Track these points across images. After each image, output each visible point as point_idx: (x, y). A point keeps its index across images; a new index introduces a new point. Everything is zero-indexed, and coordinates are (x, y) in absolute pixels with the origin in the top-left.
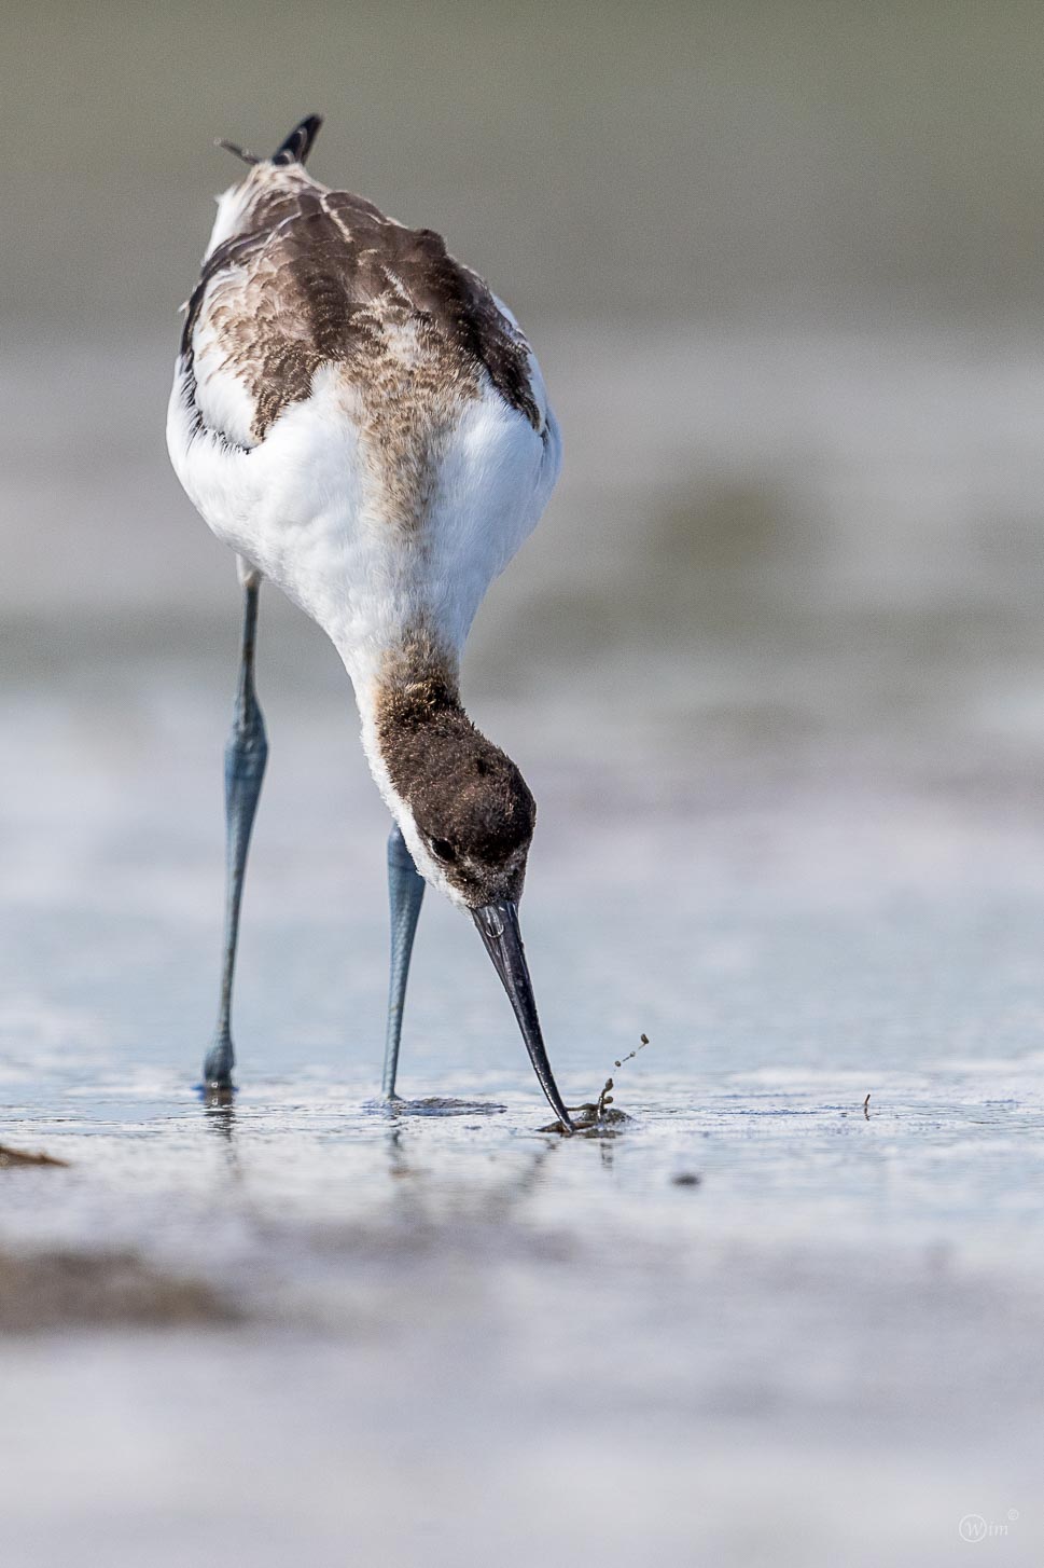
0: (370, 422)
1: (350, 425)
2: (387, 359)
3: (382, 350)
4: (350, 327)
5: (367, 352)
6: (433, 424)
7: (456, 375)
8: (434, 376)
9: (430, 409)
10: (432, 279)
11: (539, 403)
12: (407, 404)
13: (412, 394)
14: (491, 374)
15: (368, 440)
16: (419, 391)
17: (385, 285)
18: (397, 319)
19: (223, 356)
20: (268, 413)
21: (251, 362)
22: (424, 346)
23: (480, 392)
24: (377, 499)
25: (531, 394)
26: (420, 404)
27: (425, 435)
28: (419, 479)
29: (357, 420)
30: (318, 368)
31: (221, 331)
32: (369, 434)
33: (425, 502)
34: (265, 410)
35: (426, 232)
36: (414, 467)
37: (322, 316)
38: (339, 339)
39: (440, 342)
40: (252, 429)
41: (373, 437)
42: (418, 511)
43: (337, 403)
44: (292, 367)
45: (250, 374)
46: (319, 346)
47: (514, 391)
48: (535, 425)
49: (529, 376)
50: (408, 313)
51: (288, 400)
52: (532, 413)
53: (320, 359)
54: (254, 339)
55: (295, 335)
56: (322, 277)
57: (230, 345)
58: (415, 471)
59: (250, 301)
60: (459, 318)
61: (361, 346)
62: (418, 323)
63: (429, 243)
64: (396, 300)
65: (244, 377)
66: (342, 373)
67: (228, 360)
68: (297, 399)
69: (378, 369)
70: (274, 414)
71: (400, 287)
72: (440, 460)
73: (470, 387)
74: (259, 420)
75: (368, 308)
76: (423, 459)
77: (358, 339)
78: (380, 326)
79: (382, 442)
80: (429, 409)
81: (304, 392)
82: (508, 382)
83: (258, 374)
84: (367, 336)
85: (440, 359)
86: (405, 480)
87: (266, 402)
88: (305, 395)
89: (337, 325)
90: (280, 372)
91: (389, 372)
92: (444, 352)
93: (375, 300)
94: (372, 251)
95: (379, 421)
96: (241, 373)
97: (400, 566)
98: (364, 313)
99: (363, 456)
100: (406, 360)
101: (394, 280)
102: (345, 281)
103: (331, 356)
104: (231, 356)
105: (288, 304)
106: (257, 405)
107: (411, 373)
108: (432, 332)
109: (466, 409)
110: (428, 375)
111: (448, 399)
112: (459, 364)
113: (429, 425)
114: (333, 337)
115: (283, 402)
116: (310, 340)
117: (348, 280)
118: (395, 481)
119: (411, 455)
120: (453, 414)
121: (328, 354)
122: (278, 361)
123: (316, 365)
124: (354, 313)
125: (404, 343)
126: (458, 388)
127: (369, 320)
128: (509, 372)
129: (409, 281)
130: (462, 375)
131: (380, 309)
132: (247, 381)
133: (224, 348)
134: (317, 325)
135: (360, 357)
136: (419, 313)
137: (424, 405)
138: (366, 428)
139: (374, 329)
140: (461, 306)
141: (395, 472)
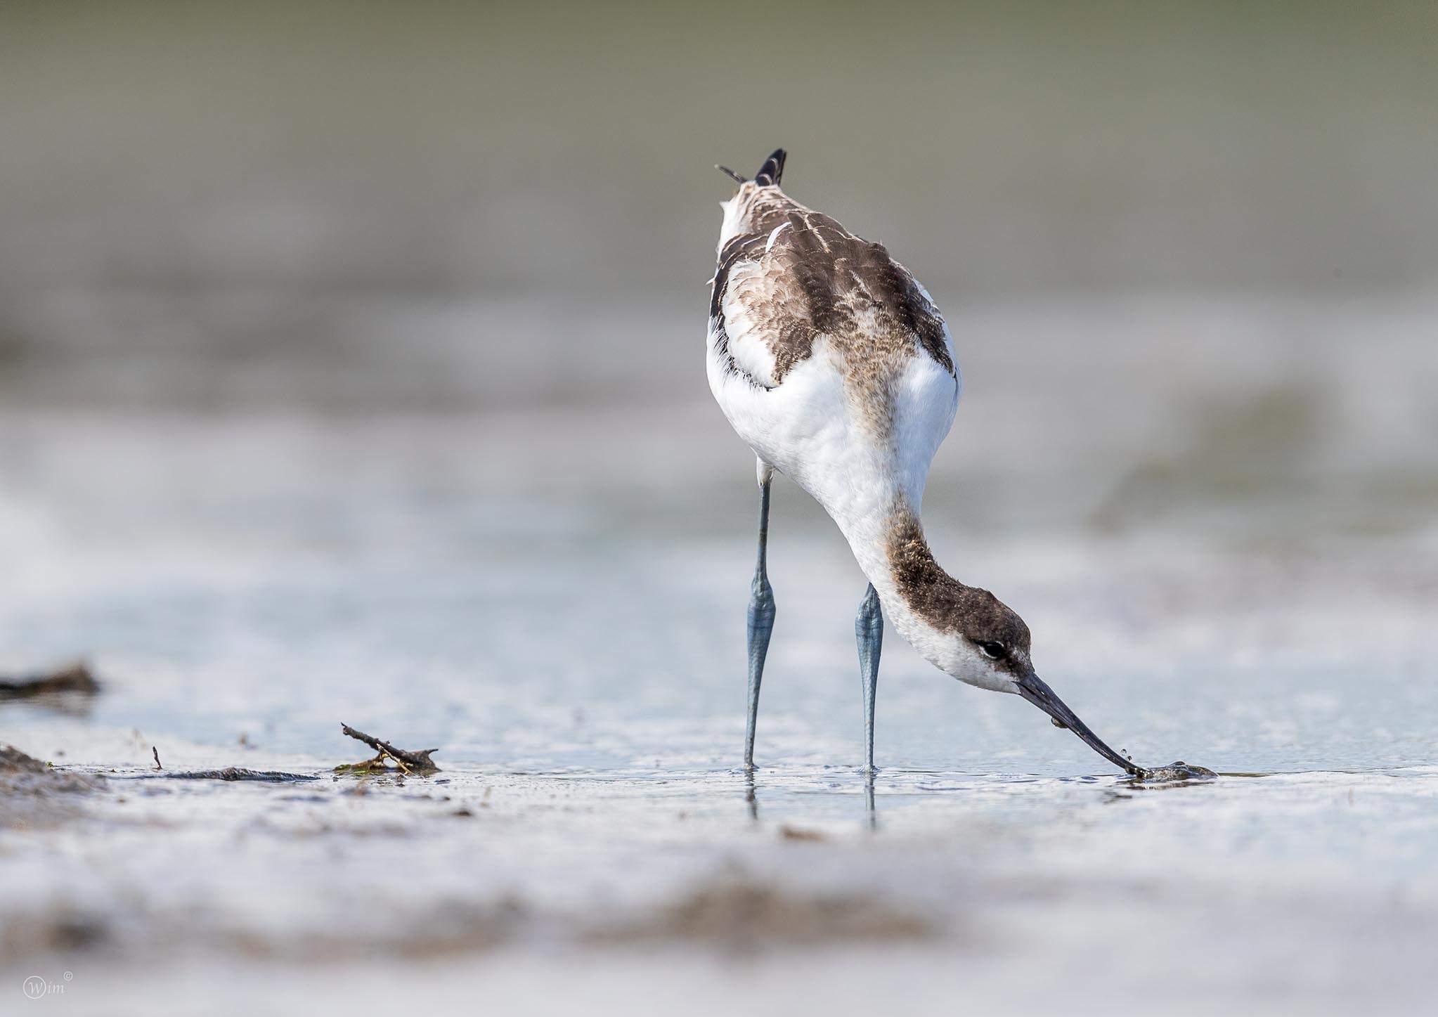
0: (850, 372)
1: (838, 374)
2: (858, 332)
3: (855, 327)
4: (834, 312)
5: (846, 328)
6: (890, 373)
7: (901, 342)
8: (887, 343)
9: (888, 363)
10: (882, 279)
11: (951, 356)
12: (873, 360)
13: (875, 354)
14: (921, 340)
15: (850, 383)
16: (880, 353)
17: (853, 284)
18: (862, 307)
19: (751, 325)
20: (784, 366)
21: (771, 331)
22: (880, 325)
23: (916, 352)
24: (860, 420)
25: (947, 350)
26: (881, 361)
27: (885, 378)
28: (886, 405)
29: (842, 371)
30: (816, 338)
31: (748, 308)
32: (850, 380)
33: (891, 420)
34: (781, 364)
35: (876, 246)
36: (882, 398)
37: (817, 304)
38: (828, 320)
39: (890, 321)
40: (772, 375)
41: (853, 381)
42: (887, 425)
43: (829, 362)
44: (799, 336)
45: (770, 339)
46: (815, 324)
47: (936, 351)
48: (951, 371)
49: (944, 338)
50: (869, 303)
51: (797, 359)
52: (948, 364)
53: (817, 333)
54: (772, 316)
55: (800, 316)
56: (815, 279)
57: (755, 318)
58: (882, 401)
59: (768, 289)
60: (900, 306)
61: (842, 324)
62: (875, 309)
63: (878, 254)
64: (861, 294)
65: (766, 341)
66: (831, 342)
67: (754, 327)
68: (803, 358)
69: (853, 339)
70: (787, 367)
71: (862, 285)
72: (897, 394)
73: (910, 349)
74: (777, 370)
75: (844, 299)
76: (886, 393)
77: (839, 320)
78: (852, 312)
79: (858, 384)
80: (886, 363)
81: (807, 354)
82: (932, 345)
83: (776, 340)
84: (845, 318)
85: (890, 332)
86: (877, 406)
87: (782, 358)
88: (808, 356)
89: (827, 310)
90: (790, 340)
91: (860, 341)
92: (893, 327)
93: (848, 294)
94: (843, 259)
95: (855, 372)
96: (764, 338)
97: (881, 461)
98: (842, 303)
99: (847, 393)
100: (869, 333)
101: (859, 280)
102: (828, 281)
103: (824, 331)
104: (756, 325)
105: (795, 295)
106: (775, 360)
107: (873, 342)
108: (884, 315)
109: (909, 363)
110: (884, 343)
111: (897, 357)
112: (902, 335)
113: (888, 373)
114: (825, 317)
115: (793, 359)
116: (809, 319)
117: (830, 279)
118: (869, 407)
119: (878, 391)
120: (901, 366)
121: (821, 329)
122: (789, 332)
123: (814, 336)
124: (835, 302)
125: (867, 322)
126: (904, 350)
127: (845, 307)
128: (932, 339)
129: (868, 280)
130: (906, 342)
131: (851, 300)
132: (768, 344)
133: (751, 319)
134: (814, 310)
135: (841, 331)
136: (875, 302)
137: (883, 361)
138: (848, 376)
139: (849, 315)
140: (901, 297)
141: (870, 402)
